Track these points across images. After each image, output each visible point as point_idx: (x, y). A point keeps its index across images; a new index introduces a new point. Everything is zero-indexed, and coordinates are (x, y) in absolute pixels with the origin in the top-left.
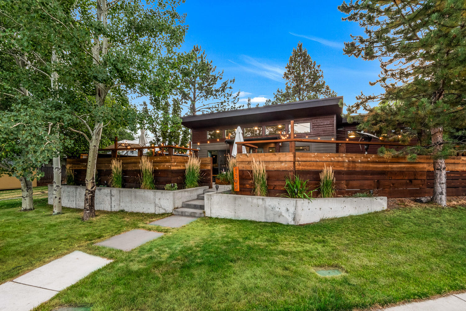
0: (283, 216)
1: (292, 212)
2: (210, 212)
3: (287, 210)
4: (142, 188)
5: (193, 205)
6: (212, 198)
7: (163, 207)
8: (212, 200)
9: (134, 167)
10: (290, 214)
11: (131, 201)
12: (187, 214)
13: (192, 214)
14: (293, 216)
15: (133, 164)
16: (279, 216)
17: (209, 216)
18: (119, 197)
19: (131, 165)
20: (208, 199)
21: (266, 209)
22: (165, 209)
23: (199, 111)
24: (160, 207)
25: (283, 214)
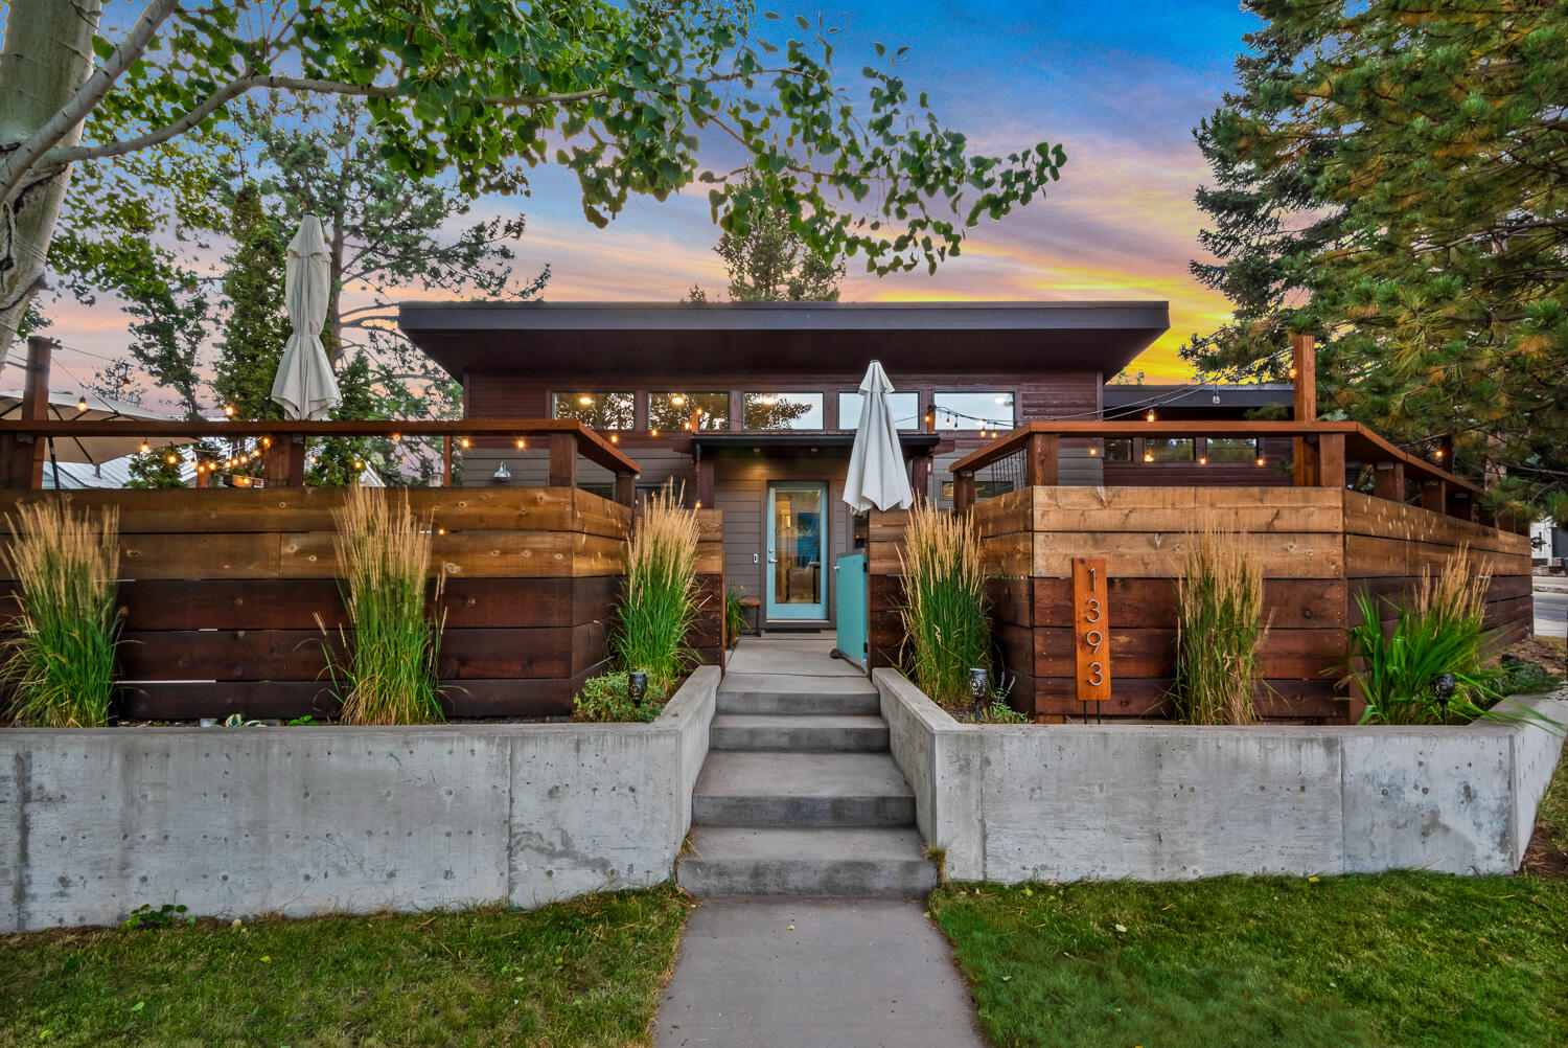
0: (1447, 830)
1: (1494, 804)
2: (975, 851)
3: (1468, 794)
4: (353, 720)
5: (778, 801)
6: (994, 756)
7: (580, 845)
8: (996, 771)
9: (232, 558)
10: (1484, 817)
11: (258, 827)
12: (795, 880)
13: (845, 879)
14: (1498, 827)
15: (224, 542)
16: (1424, 834)
17: (975, 876)
18: (115, 803)
19: (206, 544)
20: (965, 768)
21: (1347, 799)
22: (603, 864)
23: (357, 324)
24: (552, 855)
25: (1446, 819)
